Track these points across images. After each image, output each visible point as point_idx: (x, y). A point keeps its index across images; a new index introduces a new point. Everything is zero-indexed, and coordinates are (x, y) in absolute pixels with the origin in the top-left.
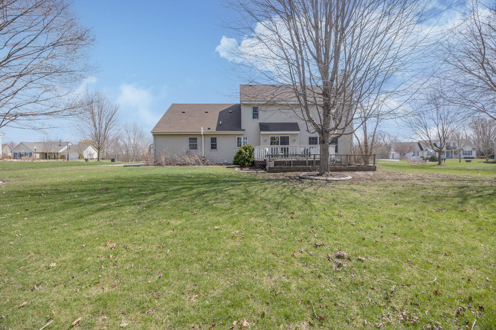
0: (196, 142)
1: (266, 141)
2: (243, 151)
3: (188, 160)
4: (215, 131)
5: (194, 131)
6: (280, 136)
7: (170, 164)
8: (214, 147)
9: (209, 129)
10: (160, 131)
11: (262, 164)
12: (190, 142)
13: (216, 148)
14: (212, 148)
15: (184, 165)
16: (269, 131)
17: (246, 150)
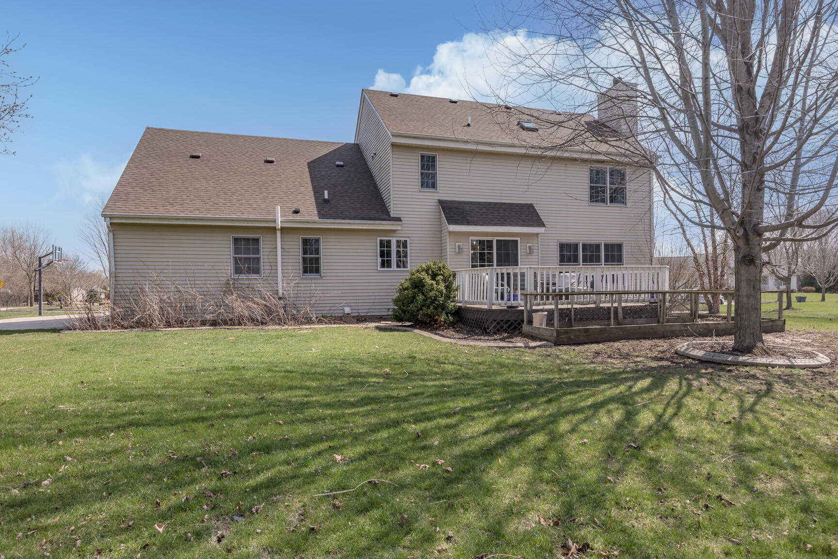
0: (257, 251)
1: (460, 250)
2: (428, 280)
3: (239, 307)
4: (317, 218)
5: (252, 217)
6: (495, 239)
7: (180, 323)
8: (311, 266)
9: (296, 212)
10: (128, 211)
11: (505, 319)
12: (237, 251)
13: (317, 271)
14: (305, 271)
15: (225, 323)
16: (469, 223)
17: (434, 276)
